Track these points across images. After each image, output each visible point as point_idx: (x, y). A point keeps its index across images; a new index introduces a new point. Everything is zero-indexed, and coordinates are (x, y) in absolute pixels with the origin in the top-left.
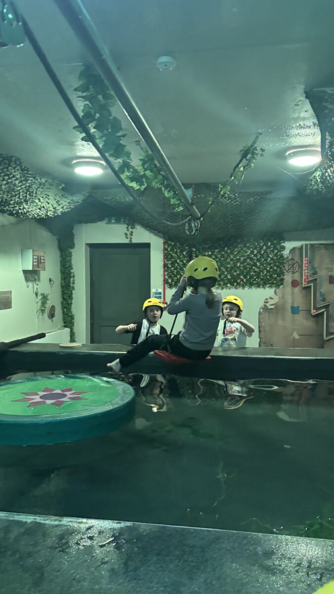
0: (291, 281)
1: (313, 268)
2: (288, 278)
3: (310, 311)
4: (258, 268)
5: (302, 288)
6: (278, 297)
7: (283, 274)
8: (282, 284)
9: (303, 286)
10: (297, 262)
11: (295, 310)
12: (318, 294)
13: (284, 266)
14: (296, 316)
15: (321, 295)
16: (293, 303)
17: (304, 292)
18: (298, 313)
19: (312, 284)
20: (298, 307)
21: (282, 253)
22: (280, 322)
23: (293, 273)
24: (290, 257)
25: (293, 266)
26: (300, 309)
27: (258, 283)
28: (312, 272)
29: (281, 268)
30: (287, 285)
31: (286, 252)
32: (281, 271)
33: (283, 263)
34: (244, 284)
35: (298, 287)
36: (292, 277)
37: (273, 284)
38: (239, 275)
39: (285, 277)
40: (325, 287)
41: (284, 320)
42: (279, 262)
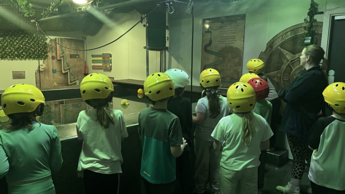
0: (51, 57)
1: (62, 50)
2: (50, 55)
3: (61, 71)
4: (34, 48)
5: (57, 60)
6: (45, 65)
7: (47, 52)
8: (47, 58)
9: (58, 59)
10: (54, 47)
11: (54, 71)
12: (65, 63)
13: (47, 49)
14: (55, 74)
15: (67, 63)
16: (53, 67)
17: (58, 62)
18: (56, 73)
19: (62, 58)
20: (56, 70)
21: (46, 41)
22: (47, 78)
23: (52, 52)
24: (50, 44)
25: (52, 48)
26: (57, 71)
27: (34, 57)
28: (62, 52)
29: (46, 49)
30: (50, 58)
31: (48, 41)
32: (46, 51)
33: (47, 47)
34: (26, 57)
35: (55, 59)
36: (52, 54)
37: (42, 57)
38: (22, 52)
39: (48, 54)
40: (69, 60)
41: (49, 76)
42: (44, 46)
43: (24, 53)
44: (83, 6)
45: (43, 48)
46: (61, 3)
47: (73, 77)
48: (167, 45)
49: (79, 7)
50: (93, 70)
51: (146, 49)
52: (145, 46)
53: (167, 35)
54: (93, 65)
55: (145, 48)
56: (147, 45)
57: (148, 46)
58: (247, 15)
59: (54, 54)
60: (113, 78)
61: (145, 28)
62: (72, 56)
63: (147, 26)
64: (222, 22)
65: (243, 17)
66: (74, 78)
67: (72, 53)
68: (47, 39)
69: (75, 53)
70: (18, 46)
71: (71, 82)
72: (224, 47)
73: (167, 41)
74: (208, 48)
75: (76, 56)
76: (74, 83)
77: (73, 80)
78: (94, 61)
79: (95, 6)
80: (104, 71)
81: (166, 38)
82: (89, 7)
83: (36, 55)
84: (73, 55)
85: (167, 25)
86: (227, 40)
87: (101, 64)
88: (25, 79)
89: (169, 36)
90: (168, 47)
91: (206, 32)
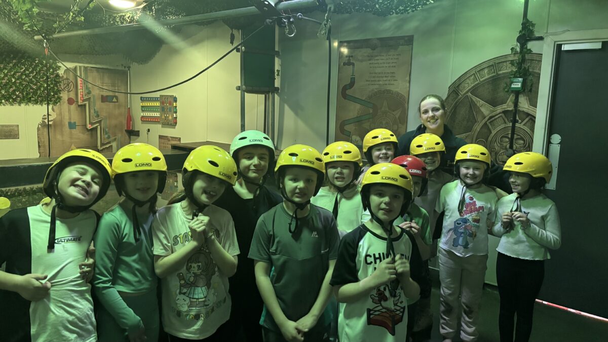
0: (67, 99)
1: (87, 88)
2: (64, 96)
3: (85, 125)
4: (36, 85)
5: (77, 106)
6: (56, 114)
7: (59, 91)
8: (59, 101)
9: (80, 104)
10: (72, 82)
11: (72, 126)
12: (92, 111)
13: (60, 85)
14: (74, 131)
15: (96, 112)
16: (70, 119)
17: (79, 109)
18: (75, 128)
19: (87, 103)
20: (75, 123)
21: (58, 71)
22: (59, 137)
23: (69, 91)
24: (65, 77)
25: (68, 85)
26: (77, 124)
27: (35, 100)
28: (87, 91)
29: (57, 86)
30: (64, 102)
31: (61, 72)
32: (58, 89)
33: (60, 82)
34: (21, 100)
35: (74, 104)
36: (68, 96)
37: (51, 101)
38: (14, 91)
39: (61, 95)
40: (99, 105)
41: (62, 135)
42: (55, 81)
43: (17, 93)
44: (127, 12)
45: (52, 84)
46: (89, 8)
47: (106, 136)
48: (277, 84)
49: (121, 14)
50: (142, 123)
51: (240, 91)
52: (240, 85)
53: (277, 67)
54: (142, 114)
55: (238, 88)
56: (243, 84)
57: (244, 87)
58: (415, 37)
59: (72, 95)
60: (179, 140)
61: (239, 54)
62: (104, 99)
63: (243, 51)
64: (374, 48)
65: (409, 40)
66: (109, 137)
67: (105, 93)
68: (59, 69)
69: (111, 94)
70: (7, 80)
71: (102, 144)
72: (376, 90)
73: (276, 77)
74: (349, 92)
75: (113, 99)
76: (107, 146)
77: (107, 141)
78: (144, 109)
79: (150, 12)
80: (162, 127)
81: (276, 71)
82: (139, 14)
83: (40, 96)
84: (107, 96)
85: (277, 49)
86: (381, 79)
87: (158, 114)
88: (19, 138)
89: (280, 69)
90: (278, 88)
91: (344, 64)
